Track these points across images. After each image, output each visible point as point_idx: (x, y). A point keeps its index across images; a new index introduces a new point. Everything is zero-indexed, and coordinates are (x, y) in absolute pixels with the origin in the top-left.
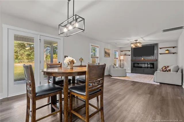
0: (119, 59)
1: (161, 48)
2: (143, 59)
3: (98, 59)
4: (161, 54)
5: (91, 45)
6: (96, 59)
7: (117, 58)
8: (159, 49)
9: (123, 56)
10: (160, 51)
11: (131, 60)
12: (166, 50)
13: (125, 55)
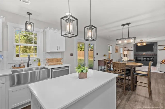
0: (123, 53)
1: (159, 46)
2: (144, 54)
3: (112, 54)
4: (159, 50)
5: (109, 45)
6: (111, 54)
7: (122, 53)
8: (158, 46)
9: (127, 51)
10: (159, 48)
11: (134, 55)
12: (164, 47)
13: (128, 50)
